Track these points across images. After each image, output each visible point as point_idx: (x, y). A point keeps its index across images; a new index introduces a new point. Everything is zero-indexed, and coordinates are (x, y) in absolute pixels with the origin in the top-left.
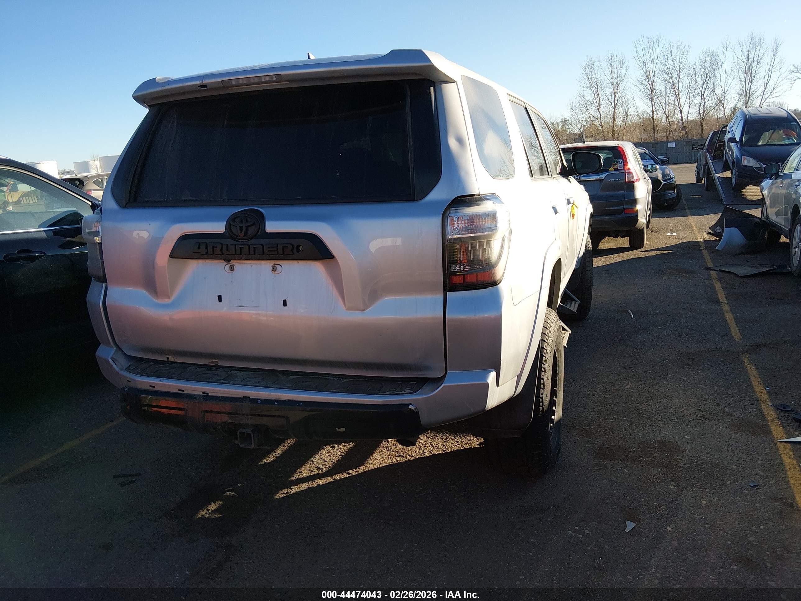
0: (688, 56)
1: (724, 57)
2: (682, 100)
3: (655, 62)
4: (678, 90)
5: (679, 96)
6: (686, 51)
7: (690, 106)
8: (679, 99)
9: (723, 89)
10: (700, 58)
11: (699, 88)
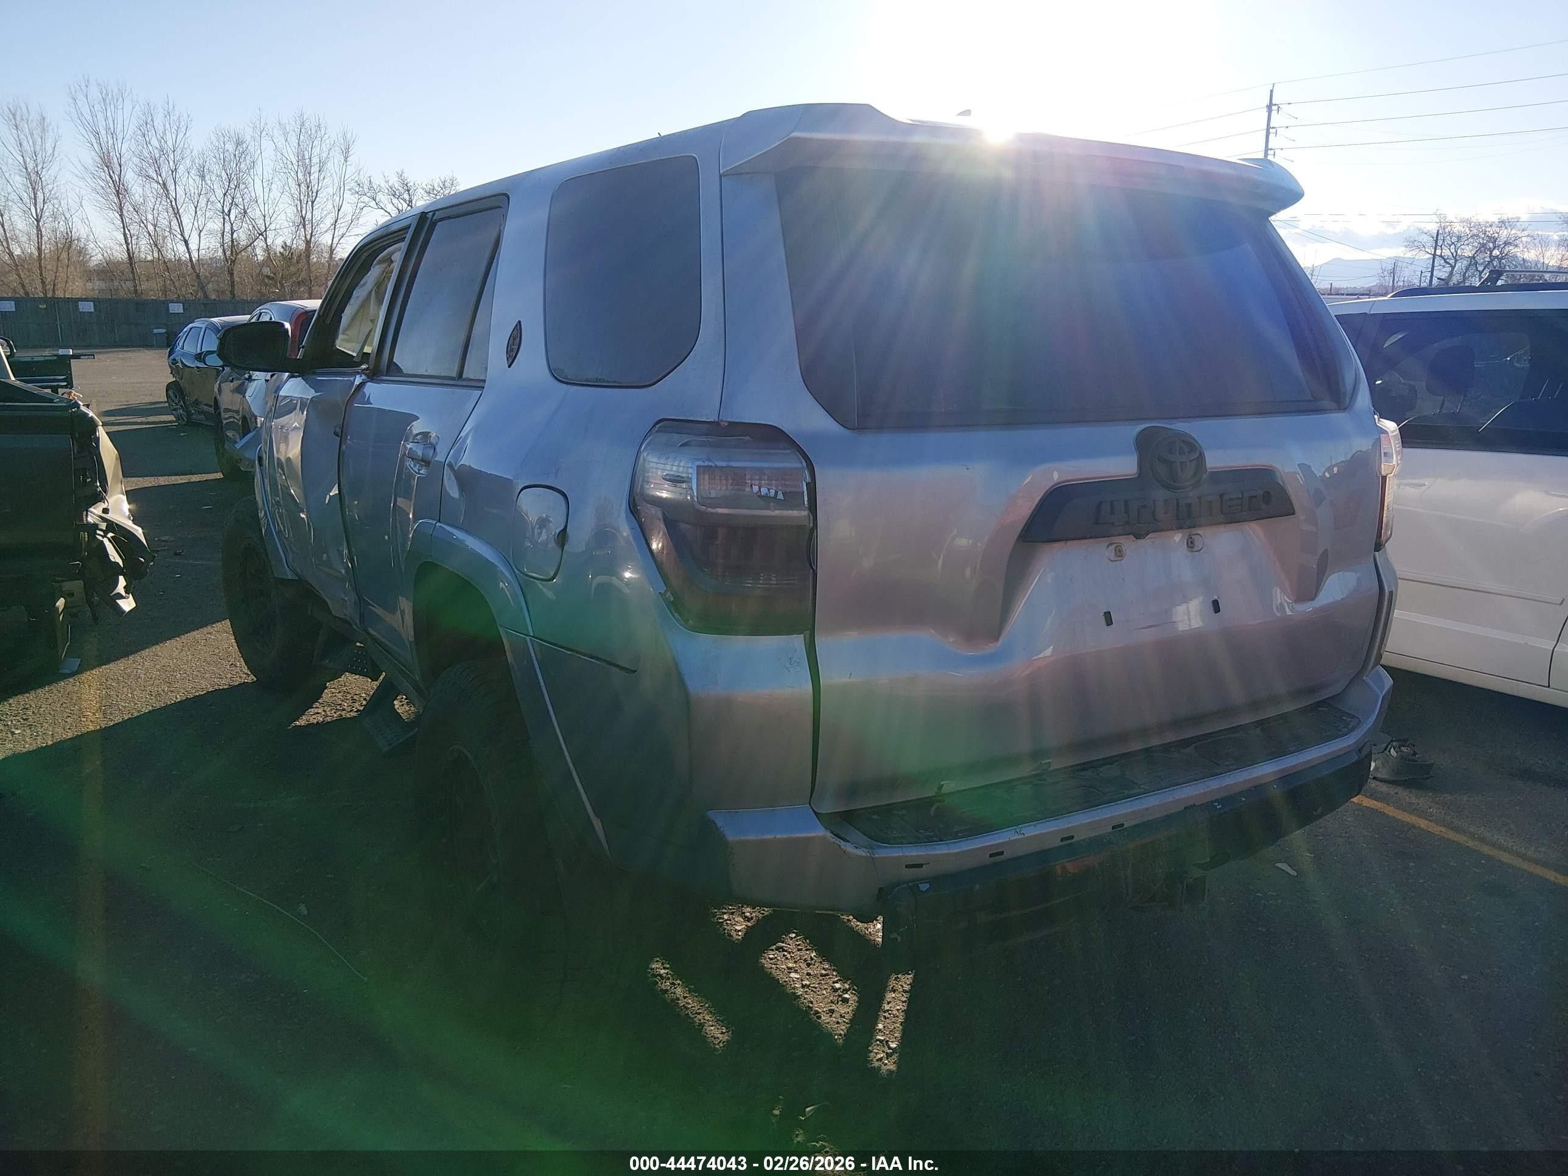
0: (187, 135)
1: (256, 147)
2: (187, 220)
3: (120, 136)
4: (175, 200)
5: (178, 212)
6: (182, 123)
7: (200, 234)
8: (180, 218)
9: (262, 209)
10: (212, 143)
11: (219, 202)
